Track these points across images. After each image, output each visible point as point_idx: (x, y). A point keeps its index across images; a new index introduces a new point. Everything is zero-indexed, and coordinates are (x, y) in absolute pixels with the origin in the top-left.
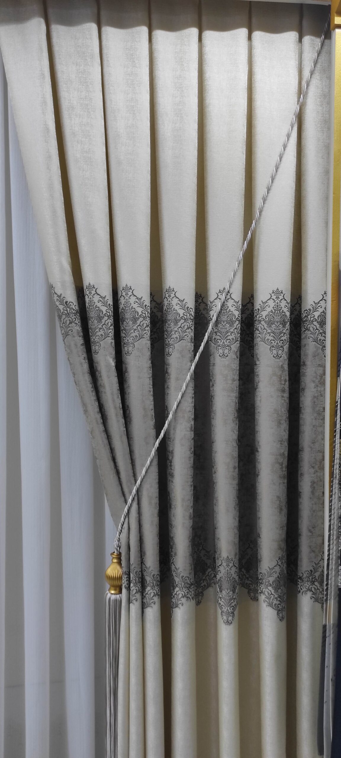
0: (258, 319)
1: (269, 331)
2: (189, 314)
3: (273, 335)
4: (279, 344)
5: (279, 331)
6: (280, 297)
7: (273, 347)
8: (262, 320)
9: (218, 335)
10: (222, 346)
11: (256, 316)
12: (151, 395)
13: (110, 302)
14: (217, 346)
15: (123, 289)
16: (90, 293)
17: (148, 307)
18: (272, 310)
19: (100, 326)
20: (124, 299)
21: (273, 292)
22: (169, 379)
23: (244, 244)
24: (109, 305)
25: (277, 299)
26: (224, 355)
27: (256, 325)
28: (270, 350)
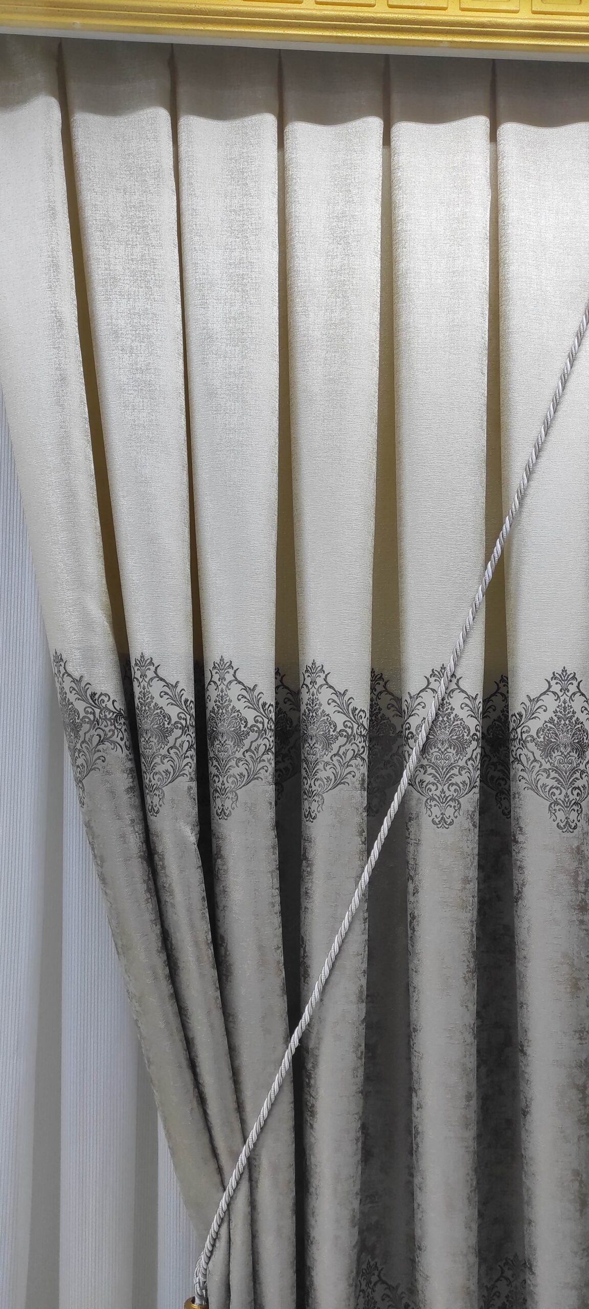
0: (519, 736)
1: (548, 766)
2: (358, 724)
3: (556, 775)
4: (571, 797)
5: (570, 766)
6: (570, 687)
7: (556, 803)
8: (529, 739)
9: (430, 774)
10: (440, 800)
11: (513, 729)
12: (276, 913)
13: (189, 694)
14: (427, 799)
15: (215, 668)
16: (143, 676)
17: (271, 707)
18: (552, 718)
19: (164, 752)
20: (216, 690)
21: (554, 678)
23: (486, 568)
24: (186, 701)
25: (565, 693)
26: (443, 822)
27: (515, 749)
28: (549, 810)
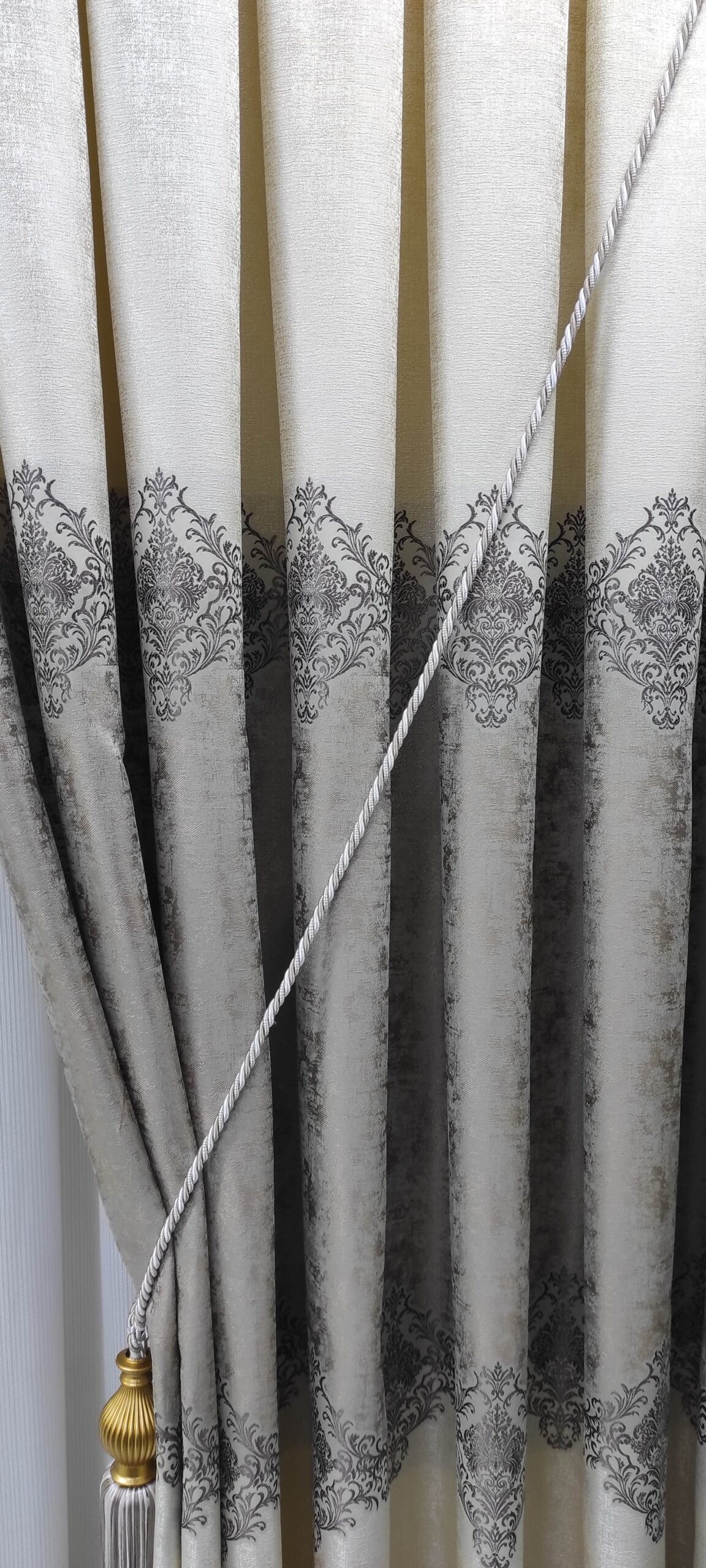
0: (603, 594)
1: (643, 635)
2: (377, 576)
3: (655, 649)
4: (674, 679)
5: (674, 634)
6: (679, 519)
7: (653, 688)
8: (617, 597)
9: (474, 650)
10: (487, 687)
11: (593, 584)
12: (249, 854)
13: (103, 530)
14: (470, 686)
15: (147, 487)
16: (28, 498)
17: (237, 550)
18: (652, 565)
19: (66, 618)
21: (657, 505)
22: (307, 797)
23: (560, 334)
24: (99, 540)
25: (671, 528)
26: (491, 718)
27: (594, 614)
28: (643, 698)
